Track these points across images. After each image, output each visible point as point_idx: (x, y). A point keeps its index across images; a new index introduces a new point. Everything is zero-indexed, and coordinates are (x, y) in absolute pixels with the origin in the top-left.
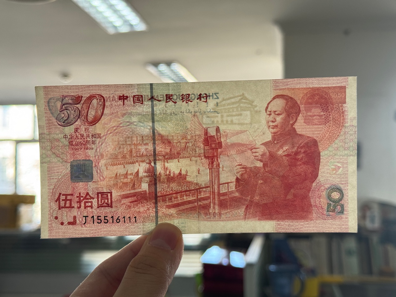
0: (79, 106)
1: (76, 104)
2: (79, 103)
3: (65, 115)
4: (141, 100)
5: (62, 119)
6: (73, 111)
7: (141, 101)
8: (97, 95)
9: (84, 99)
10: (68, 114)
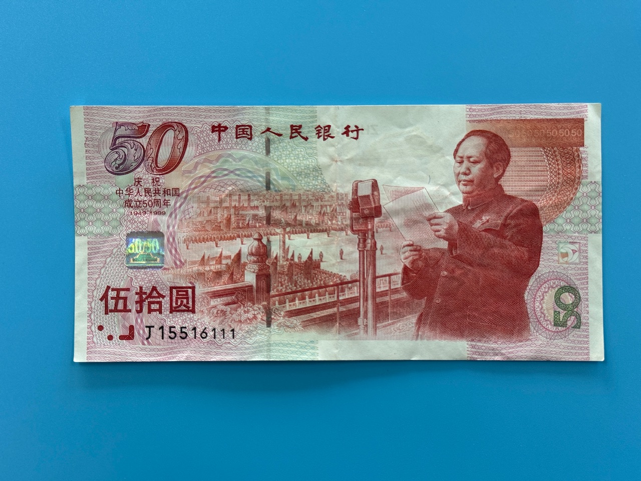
0: (144, 141)
1: (138, 138)
2: (144, 135)
3: (119, 156)
4: (249, 133)
5: (114, 163)
6: (134, 149)
7: (248, 135)
8: (175, 124)
9: (152, 129)
10: (125, 154)
